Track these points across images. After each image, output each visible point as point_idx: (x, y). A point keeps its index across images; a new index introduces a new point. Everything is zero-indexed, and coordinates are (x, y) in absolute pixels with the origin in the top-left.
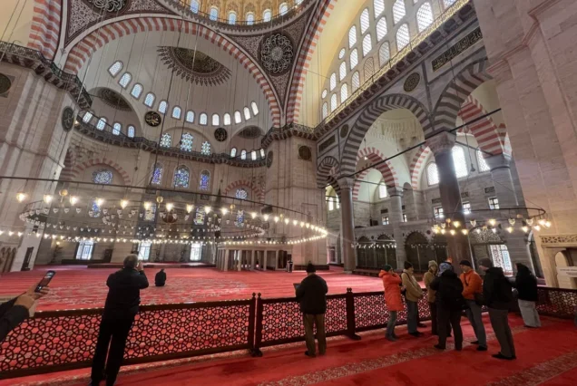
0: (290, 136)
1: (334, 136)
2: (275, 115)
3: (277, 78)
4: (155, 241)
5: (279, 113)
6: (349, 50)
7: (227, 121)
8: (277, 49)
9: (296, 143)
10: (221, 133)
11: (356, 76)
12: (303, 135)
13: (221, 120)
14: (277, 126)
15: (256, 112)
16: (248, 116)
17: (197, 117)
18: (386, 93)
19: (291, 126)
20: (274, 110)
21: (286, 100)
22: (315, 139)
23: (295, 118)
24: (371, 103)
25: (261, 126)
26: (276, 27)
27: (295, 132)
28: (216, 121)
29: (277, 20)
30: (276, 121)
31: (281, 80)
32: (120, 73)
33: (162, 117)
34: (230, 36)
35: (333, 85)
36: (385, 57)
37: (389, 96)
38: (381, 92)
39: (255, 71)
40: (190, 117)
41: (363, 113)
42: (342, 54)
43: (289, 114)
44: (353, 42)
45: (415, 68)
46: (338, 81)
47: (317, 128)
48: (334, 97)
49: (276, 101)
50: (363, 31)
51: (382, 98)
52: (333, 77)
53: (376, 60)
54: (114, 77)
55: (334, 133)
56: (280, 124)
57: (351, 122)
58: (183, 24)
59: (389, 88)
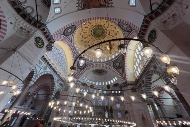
0: (127, 85)
1: (141, 84)
2: (121, 80)
3: (119, 70)
4: (95, 125)
5: (122, 79)
6: (136, 59)
7: (109, 83)
8: (117, 63)
9: (129, 87)
10: (108, 86)
11: (140, 65)
12: (131, 84)
13: (108, 83)
14: (123, 83)
15: (116, 79)
16: (115, 81)
17: (102, 83)
18: (150, 70)
19: (126, 82)
20: (121, 78)
21: (123, 75)
22: (136, 85)
23: (127, 79)
24: (147, 73)
25: (119, 83)
26: (116, 59)
28: (107, 84)
29: (116, 57)
30: (122, 81)
31: (121, 70)
32: (85, 79)
33: (94, 85)
34: (106, 64)
35: (136, 68)
36: (145, 60)
37: (151, 71)
38: (148, 70)
39: (113, 69)
40: (100, 84)
41: (146, 76)
42: (135, 60)
43: (125, 79)
44: (136, 57)
45: (154, 63)
46: (137, 67)
47: (135, 81)
48: (137, 71)
49: (121, 76)
50: (138, 54)
51: (149, 71)
52: (135, 66)
53: (144, 61)
54: (84, 80)
55: (141, 82)
56: (123, 82)
57: (144, 79)
58: (96, 66)
59: (150, 69)
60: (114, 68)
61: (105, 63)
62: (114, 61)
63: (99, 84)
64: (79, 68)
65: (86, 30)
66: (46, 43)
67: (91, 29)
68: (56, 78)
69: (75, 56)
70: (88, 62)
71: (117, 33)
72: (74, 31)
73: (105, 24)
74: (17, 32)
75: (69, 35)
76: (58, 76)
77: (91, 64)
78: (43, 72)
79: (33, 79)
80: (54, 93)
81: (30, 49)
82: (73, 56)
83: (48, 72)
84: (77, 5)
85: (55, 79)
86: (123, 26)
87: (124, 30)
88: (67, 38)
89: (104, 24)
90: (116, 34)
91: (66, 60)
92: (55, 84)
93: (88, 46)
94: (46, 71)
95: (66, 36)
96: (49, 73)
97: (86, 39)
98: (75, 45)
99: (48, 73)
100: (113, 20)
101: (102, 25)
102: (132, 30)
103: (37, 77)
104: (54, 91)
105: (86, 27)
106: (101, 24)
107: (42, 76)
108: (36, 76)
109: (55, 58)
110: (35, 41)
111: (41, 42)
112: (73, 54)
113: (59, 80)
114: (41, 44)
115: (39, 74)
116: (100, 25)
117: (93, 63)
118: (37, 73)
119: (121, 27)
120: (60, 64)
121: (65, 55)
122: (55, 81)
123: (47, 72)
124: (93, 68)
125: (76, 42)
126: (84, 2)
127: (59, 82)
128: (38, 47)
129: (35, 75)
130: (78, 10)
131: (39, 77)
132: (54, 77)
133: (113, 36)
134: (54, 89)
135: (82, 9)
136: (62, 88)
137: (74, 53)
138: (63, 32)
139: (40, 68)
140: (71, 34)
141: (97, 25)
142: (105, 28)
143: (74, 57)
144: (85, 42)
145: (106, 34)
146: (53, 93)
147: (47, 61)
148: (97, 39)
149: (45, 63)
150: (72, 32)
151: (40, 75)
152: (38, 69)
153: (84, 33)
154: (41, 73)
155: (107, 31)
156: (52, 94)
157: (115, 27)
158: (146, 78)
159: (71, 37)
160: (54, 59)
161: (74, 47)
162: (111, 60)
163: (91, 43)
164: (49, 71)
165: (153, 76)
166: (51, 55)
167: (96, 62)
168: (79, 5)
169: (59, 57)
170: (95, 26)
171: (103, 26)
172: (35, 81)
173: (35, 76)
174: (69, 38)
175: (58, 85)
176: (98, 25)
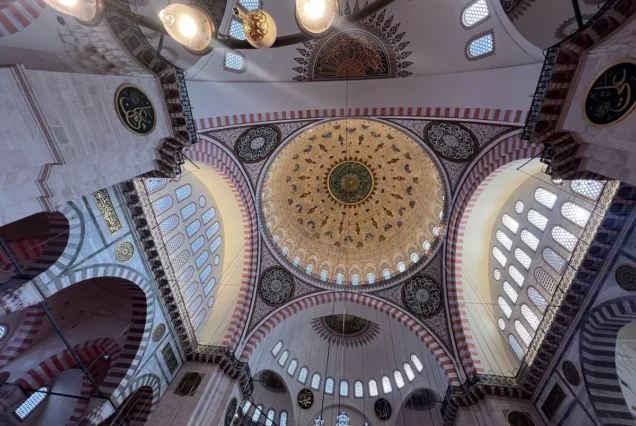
0: (482, 397)
2: (446, 367)
3: (431, 320)
5: (451, 362)
6: (504, 269)
7: (387, 387)
8: (421, 291)
9: (499, 408)
10: (382, 406)
11: (533, 293)
12: (501, 391)
13: (380, 387)
14: (456, 384)
15: (420, 367)
16: (411, 376)
17: (351, 388)
18: (599, 301)
19: (477, 379)
20: (442, 360)
21: (453, 342)
22: (527, 396)
23: (476, 366)
24: (585, 320)
25: (434, 388)
26: (413, 274)
27: (487, 387)
28: (374, 391)
29: (412, 267)
30: (451, 375)
31: (437, 321)
32: (280, 352)
33: (315, 394)
34: (372, 293)
35: (508, 311)
36: (558, 263)
37: (608, 305)
38: (586, 304)
39: (405, 318)
40: (344, 390)
41: (583, 338)
42: (498, 275)
43: (465, 361)
44: (503, 260)
45: (615, 260)
46: (512, 304)
47: (519, 376)
48: (518, 325)
49: (440, 347)
50: (509, 248)
51: (596, 309)
52: (502, 301)
53: (547, 268)
54: (275, 357)
55: (555, 380)
56: (458, 379)
57: (573, 355)
58: (331, 296)
59: (597, 294)
60: (408, 309)
61: (368, 290)
62: (407, 282)
63: (337, 387)
64: (261, 296)
65: (308, 170)
66: (162, 130)
67: (327, 171)
68: (156, 315)
69: (255, 247)
70: (303, 278)
71: (414, 185)
72: (272, 152)
73: (374, 155)
74: (67, 52)
75: (251, 162)
76: (166, 310)
77: (313, 289)
78: (107, 265)
79: (43, 277)
80: (122, 394)
81: (84, 103)
82: (249, 242)
83: (133, 274)
84: (300, 56)
85: (152, 320)
86: (441, 141)
87: (447, 158)
88: (245, 169)
89: (370, 157)
90: (409, 189)
91: (221, 257)
92: (143, 344)
93: (309, 223)
94: (123, 267)
95: (242, 160)
96: (135, 278)
97: (305, 199)
98: (265, 210)
99: (131, 279)
100: (410, 114)
101: (361, 160)
102: (477, 150)
103: (72, 277)
104: (124, 382)
105: (309, 161)
106: (359, 157)
107: (95, 281)
108: (66, 271)
109: (180, 229)
110: (121, 95)
111: (143, 114)
112: (252, 237)
113: (167, 330)
114: (141, 118)
115: (84, 265)
116: (356, 159)
117: (322, 286)
118: (78, 260)
119: (432, 148)
120: (191, 263)
121: (220, 234)
122: (147, 326)
123: (126, 272)
124: (321, 305)
125: (269, 202)
126: (319, 60)
127: (167, 339)
128: (125, 120)
129: (63, 260)
130: (299, 79)
131: (78, 278)
132: (149, 309)
133: (399, 197)
134: (130, 372)
135: (310, 80)
136: (170, 379)
137: (255, 234)
138: (234, 141)
139: (104, 241)
140: (261, 159)
141: (346, 159)
142: (372, 170)
143: (252, 250)
144: (301, 209)
145: (375, 189)
146: (116, 393)
147: (143, 222)
148: (340, 205)
149: (131, 232)
150: (264, 155)
151: (89, 275)
152: (92, 243)
153: (302, 178)
154: (96, 267)
155: (376, 179)
156: (106, 397)
157: (407, 165)
158: (582, 348)
159: (258, 171)
160: (175, 232)
161: (262, 214)
162: (394, 278)
163: (320, 216)
164: (135, 269)
165: (621, 333)
166: (170, 213)
167: (333, 284)
168: (303, 66)
169: (197, 235)
170: (337, 160)
171: (366, 163)
172: (53, 290)
173: (60, 266)
174: (251, 173)
175: (154, 354)
176: (351, 158)
